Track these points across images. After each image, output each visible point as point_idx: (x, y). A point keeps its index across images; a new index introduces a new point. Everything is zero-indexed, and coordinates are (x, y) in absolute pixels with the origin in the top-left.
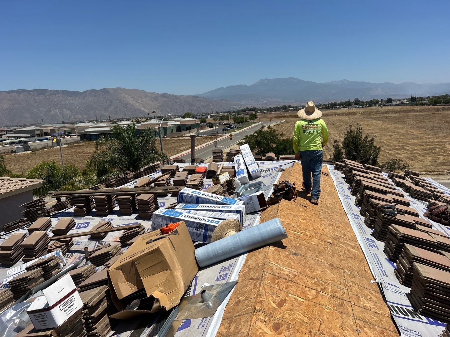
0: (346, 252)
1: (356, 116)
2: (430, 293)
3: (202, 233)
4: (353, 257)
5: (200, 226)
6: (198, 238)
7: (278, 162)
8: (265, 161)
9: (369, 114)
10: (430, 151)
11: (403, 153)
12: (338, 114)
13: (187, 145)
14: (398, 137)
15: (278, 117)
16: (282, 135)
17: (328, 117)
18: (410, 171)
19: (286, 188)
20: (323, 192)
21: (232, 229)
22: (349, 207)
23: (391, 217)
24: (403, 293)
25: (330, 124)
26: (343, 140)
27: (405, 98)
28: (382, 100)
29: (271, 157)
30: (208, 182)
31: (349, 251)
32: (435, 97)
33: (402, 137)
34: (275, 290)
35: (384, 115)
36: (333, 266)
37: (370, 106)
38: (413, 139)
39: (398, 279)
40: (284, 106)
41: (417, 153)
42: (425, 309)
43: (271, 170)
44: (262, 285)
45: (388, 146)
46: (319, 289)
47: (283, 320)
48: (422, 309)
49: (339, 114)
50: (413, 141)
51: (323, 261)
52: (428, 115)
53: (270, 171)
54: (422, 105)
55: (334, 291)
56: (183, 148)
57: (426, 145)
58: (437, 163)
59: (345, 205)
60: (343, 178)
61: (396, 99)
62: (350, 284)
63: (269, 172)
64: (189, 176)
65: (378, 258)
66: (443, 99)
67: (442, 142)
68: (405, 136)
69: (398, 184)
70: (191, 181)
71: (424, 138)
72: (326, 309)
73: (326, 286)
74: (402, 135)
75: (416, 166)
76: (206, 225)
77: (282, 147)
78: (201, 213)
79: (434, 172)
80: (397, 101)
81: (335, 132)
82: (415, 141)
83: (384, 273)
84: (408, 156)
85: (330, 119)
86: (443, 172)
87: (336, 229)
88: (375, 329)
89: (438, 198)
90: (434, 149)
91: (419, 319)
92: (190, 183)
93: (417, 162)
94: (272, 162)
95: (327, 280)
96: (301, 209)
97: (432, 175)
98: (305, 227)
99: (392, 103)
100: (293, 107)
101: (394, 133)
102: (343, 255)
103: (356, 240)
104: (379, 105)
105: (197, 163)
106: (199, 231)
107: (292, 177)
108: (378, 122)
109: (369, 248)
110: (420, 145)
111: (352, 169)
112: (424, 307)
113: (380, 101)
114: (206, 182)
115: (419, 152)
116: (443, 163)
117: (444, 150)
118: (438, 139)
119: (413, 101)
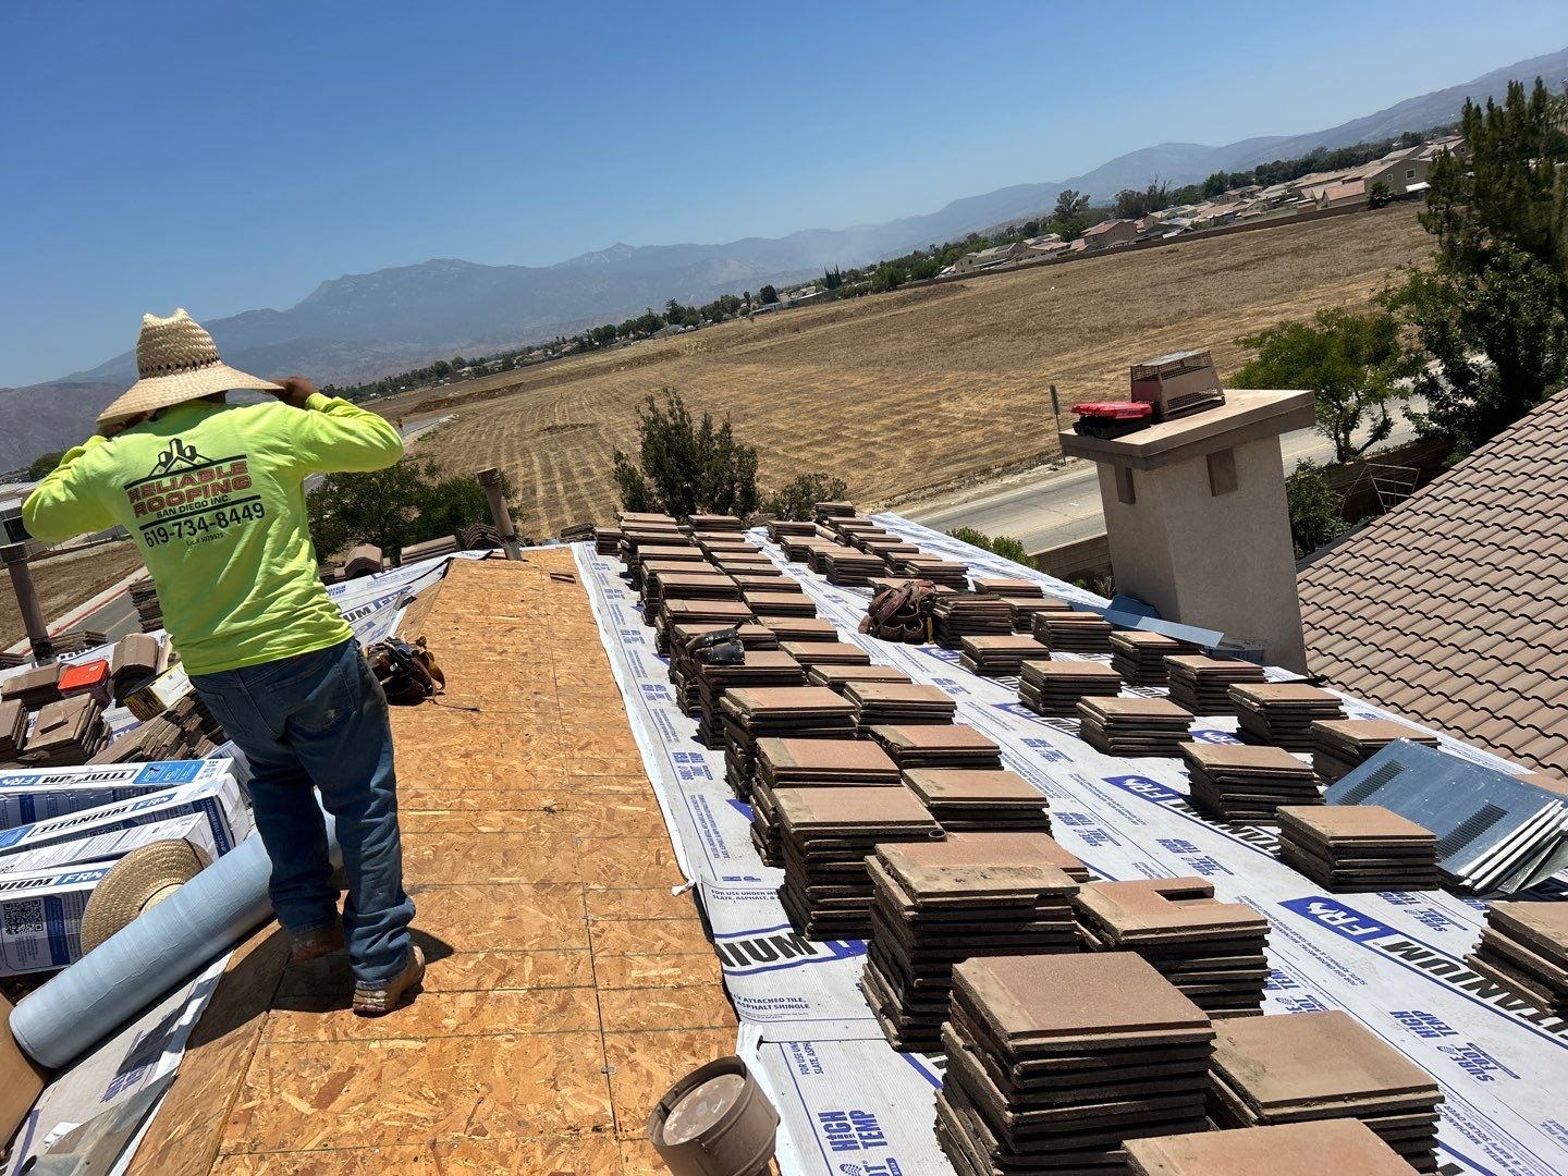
0: (604, 822)
1: (683, 361)
2: (821, 867)
3: (43, 935)
4: (624, 831)
5: (23, 910)
6: (30, 958)
7: (397, 572)
8: (346, 580)
9: (720, 347)
10: (907, 430)
11: (836, 452)
12: (624, 363)
13: (73, 585)
14: (816, 405)
15: (426, 407)
16: (432, 471)
17: (598, 379)
18: (828, 507)
19: (393, 663)
20: (549, 643)
21: (167, 881)
22: (636, 668)
23: (728, 669)
24: (770, 891)
25: (609, 402)
26: (639, 448)
27: (809, 279)
28: (746, 295)
29: (364, 560)
30: (117, 717)
31: (611, 814)
32: (889, 264)
33: (825, 404)
34: (314, 1048)
35: (764, 344)
36: (550, 885)
37: (718, 320)
38: (855, 403)
39: (759, 852)
40: (437, 363)
41: (874, 443)
42: (821, 919)
43: (372, 608)
44: (261, 1049)
45: (793, 437)
46: (489, 982)
47: (331, 1145)
48: (812, 921)
49: (631, 364)
50: (855, 409)
51: (515, 879)
52: (881, 320)
53: (369, 611)
54: (861, 295)
55: (541, 969)
56: (61, 599)
57: (892, 414)
58: (929, 462)
59: (621, 665)
60: (623, 575)
61: (787, 286)
62: (602, 925)
63: (367, 618)
64: (33, 715)
65: (706, 808)
66: (911, 266)
67: (930, 396)
68: (831, 397)
69: (796, 555)
70: (44, 731)
71: (881, 394)
72: (508, 1040)
73: (516, 964)
74: (826, 398)
75: (878, 481)
76: (49, 899)
77: (441, 512)
78: (35, 859)
79: (925, 488)
80: (790, 291)
81: (629, 426)
82: (861, 408)
83: (719, 849)
84: (852, 455)
85: (606, 386)
86: (949, 483)
87: (577, 754)
88: (665, 1043)
89: (902, 568)
90: (914, 421)
91: (807, 956)
92: (39, 744)
93: (879, 470)
94: (375, 578)
95: (521, 941)
96: (458, 722)
97: (923, 498)
98: (464, 783)
99: (777, 300)
100: (471, 364)
101: (801, 395)
102: (592, 836)
103: (640, 773)
104: (742, 314)
105: (66, 655)
106: (25, 932)
107: (439, 617)
108: (751, 368)
109: (682, 781)
110: (878, 417)
111: (636, 542)
112: (815, 915)
113: (743, 301)
114: (116, 718)
115: (879, 439)
116: (944, 457)
117: (941, 417)
118: (919, 390)
119: (834, 284)
